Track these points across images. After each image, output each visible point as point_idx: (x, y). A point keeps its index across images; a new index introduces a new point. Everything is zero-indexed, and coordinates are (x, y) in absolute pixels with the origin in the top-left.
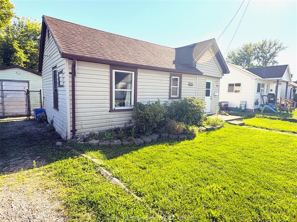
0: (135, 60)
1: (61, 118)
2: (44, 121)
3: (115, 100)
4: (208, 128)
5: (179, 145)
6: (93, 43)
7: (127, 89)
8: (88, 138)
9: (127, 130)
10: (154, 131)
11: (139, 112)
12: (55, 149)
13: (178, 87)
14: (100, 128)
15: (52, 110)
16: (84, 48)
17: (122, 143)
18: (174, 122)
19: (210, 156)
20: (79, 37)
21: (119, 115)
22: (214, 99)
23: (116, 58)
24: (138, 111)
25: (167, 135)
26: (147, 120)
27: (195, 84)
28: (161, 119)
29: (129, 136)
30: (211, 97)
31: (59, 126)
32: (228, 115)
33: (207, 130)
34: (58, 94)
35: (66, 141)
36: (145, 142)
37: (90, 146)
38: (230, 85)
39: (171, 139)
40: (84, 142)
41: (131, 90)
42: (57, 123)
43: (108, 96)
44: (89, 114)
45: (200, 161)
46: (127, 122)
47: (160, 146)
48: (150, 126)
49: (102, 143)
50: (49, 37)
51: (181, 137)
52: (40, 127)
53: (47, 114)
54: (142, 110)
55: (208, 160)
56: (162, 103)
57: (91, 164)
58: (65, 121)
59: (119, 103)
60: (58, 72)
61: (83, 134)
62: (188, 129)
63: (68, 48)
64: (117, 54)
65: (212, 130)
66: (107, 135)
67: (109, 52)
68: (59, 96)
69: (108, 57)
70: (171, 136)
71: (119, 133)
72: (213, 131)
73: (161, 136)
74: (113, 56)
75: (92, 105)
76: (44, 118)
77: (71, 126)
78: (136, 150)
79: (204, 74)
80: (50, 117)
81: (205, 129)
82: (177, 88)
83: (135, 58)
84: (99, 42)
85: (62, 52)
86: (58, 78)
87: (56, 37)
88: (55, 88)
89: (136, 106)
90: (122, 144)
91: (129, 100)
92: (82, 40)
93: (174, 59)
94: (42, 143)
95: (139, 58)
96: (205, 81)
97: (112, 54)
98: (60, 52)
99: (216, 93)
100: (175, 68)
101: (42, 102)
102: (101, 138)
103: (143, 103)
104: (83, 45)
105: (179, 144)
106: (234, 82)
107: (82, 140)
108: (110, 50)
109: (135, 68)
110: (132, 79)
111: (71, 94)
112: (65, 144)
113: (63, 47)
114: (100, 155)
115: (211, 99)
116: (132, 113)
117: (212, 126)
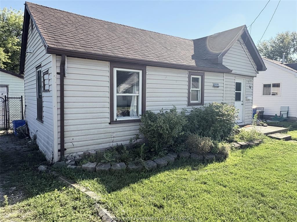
0: (143, 55)
1: (45, 133)
2: (25, 136)
3: (117, 107)
4: (242, 144)
5: (206, 170)
6: (88, 34)
7: (132, 93)
8: (81, 159)
9: (133, 148)
10: (171, 150)
11: (150, 123)
12: (36, 177)
13: (200, 89)
14: (97, 146)
15: (36, 122)
16: (76, 40)
17: (127, 167)
18: (196, 137)
19: (253, 187)
20: (70, 27)
21: (123, 128)
22: (246, 104)
23: (118, 53)
24: (148, 123)
25: (188, 155)
26: (160, 135)
27: (222, 85)
28: (179, 133)
29: (136, 157)
30: (242, 101)
31: (43, 143)
32: (266, 126)
33: (242, 147)
34: (43, 101)
35: (52, 164)
36: (158, 166)
37: (84, 171)
38: (265, 86)
39: (194, 161)
40: (75, 166)
41: (138, 95)
42: (41, 139)
43: (108, 103)
44: (82, 127)
45: (241, 194)
46: (132, 137)
47: (180, 171)
48: (164, 143)
49: (100, 168)
50: (32, 29)
51: (208, 157)
52: (20, 144)
53: (29, 127)
54: (153, 122)
55: (251, 193)
56: (179, 111)
57: (85, 199)
58: (51, 138)
59: (121, 112)
60: (43, 72)
61: (74, 154)
62: (216, 147)
63: (56, 41)
64: (119, 48)
65: (248, 147)
66: (107, 155)
67: (109, 46)
68: (44, 104)
69: (108, 51)
70: (193, 156)
71: (122, 153)
72: (250, 149)
73: (179, 157)
74: (114, 50)
75: (87, 115)
76: (25, 132)
77: (58, 144)
78: (147, 177)
79: (233, 72)
80: (33, 131)
81: (238, 145)
82: (198, 90)
83: (142, 53)
84: (96, 33)
85: (48, 46)
86: (42, 80)
87: (41, 28)
88: (39, 93)
89: (145, 116)
90: (127, 169)
91: (136, 108)
92: (74, 31)
93: (192, 53)
94: (20, 167)
95: (147, 52)
96: (234, 81)
97: (112, 48)
98: (45, 46)
99: (249, 96)
100: (195, 65)
101: (24, 111)
102: (98, 160)
103: (154, 111)
104: (74, 36)
105: (206, 168)
106: (271, 82)
107: (74, 163)
108: (109, 42)
109: (142, 65)
110: (139, 80)
111: (59, 101)
112: (50, 169)
113: (49, 40)
114: (97, 185)
115: (242, 104)
116: (140, 125)
117: (247, 141)
